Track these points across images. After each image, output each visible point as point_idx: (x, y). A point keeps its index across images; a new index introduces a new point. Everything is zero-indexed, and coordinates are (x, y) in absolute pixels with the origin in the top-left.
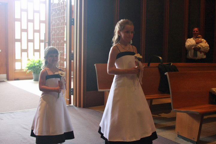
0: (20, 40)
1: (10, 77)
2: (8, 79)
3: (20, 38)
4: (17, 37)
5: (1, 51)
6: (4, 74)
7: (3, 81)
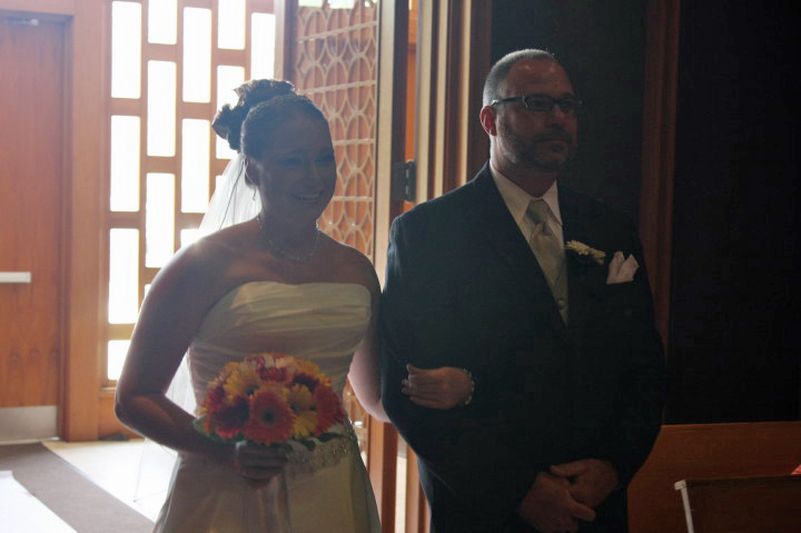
0: (135, 220)
1: (77, 423)
2: (66, 434)
3: (134, 207)
4: (122, 199)
5: (33, 278)
6: (44, 403)
7: (38, 449)
